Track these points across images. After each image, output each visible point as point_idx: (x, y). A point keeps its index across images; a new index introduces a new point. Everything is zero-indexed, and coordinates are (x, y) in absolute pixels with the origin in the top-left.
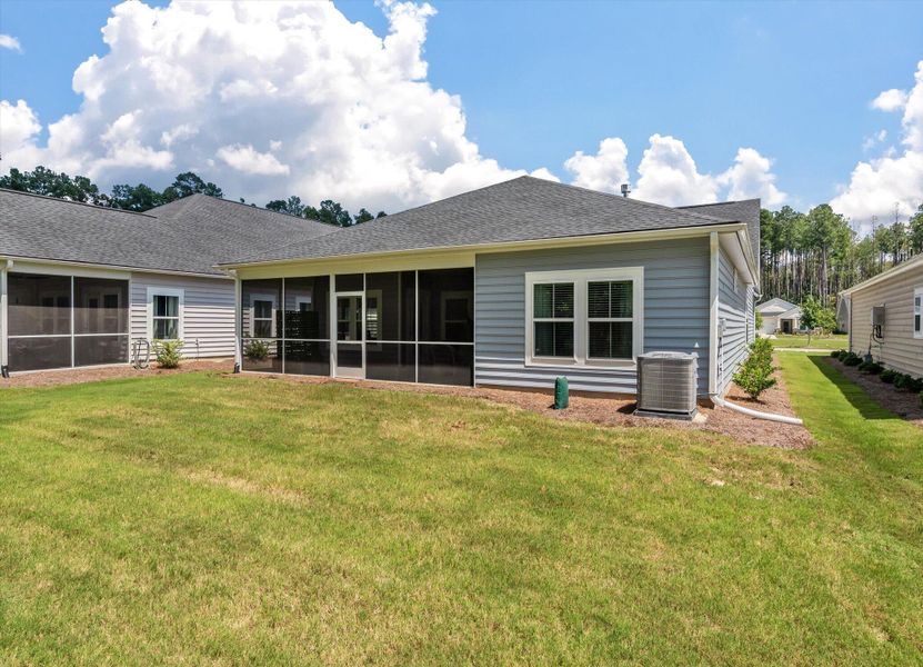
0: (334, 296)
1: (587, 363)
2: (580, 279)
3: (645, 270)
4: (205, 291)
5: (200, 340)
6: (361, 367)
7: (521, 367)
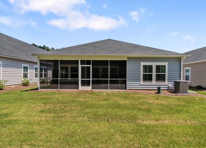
0: (80, 66)
1: (155, 83)
2: (154, 64)
3: (168, 63)
4: (8, 62)
5: (7, 79)
6: (90, 86)
7: (140, 84)
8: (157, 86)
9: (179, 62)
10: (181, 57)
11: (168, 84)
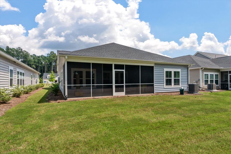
0: (114, 71)
1: (174, 86)
2: (173, 71)
3: (181, 70)
6: (124, 92)
7: (163, 88)
8: (179, 89)
9: (186, 69)
10: (188, 66)
11: (181, 86)
